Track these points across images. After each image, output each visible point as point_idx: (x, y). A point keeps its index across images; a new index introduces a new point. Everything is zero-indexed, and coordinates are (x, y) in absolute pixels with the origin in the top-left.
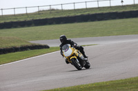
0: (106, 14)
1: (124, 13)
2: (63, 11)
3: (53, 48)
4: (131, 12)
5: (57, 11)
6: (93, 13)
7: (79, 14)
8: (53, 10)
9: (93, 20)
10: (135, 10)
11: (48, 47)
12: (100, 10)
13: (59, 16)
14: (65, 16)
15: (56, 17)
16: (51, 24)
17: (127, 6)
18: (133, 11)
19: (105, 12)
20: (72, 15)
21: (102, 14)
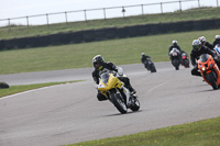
0: (97, 31)
2: (29, 28)
4: (138, 27)
5: (21, 28)
6: (78, 29)
7: (55, 32)
8: (13, 26)
9: (78, 42)
10: (144, 23)
11: (7, 86)
12: (89, 25)
13: (23, 36)
15: (18, 37)
16: (10, 48)
17: (132, 17)
18: (142, 26)
19: (96, 28)
20: (45, 33)
21: (92, 31)
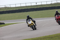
0: (29, 9)
1: (37, 8)
2: (11, 8)
3: (6, 24)
4: (40, 8)
5: (8, 8)
6: (24, 8)
7: (18, 9)
8: (6, 7)
10: (42, 7)
11: (4, 24)
13: (9, 10)
14: (11, 10)
20: (15, 9)
